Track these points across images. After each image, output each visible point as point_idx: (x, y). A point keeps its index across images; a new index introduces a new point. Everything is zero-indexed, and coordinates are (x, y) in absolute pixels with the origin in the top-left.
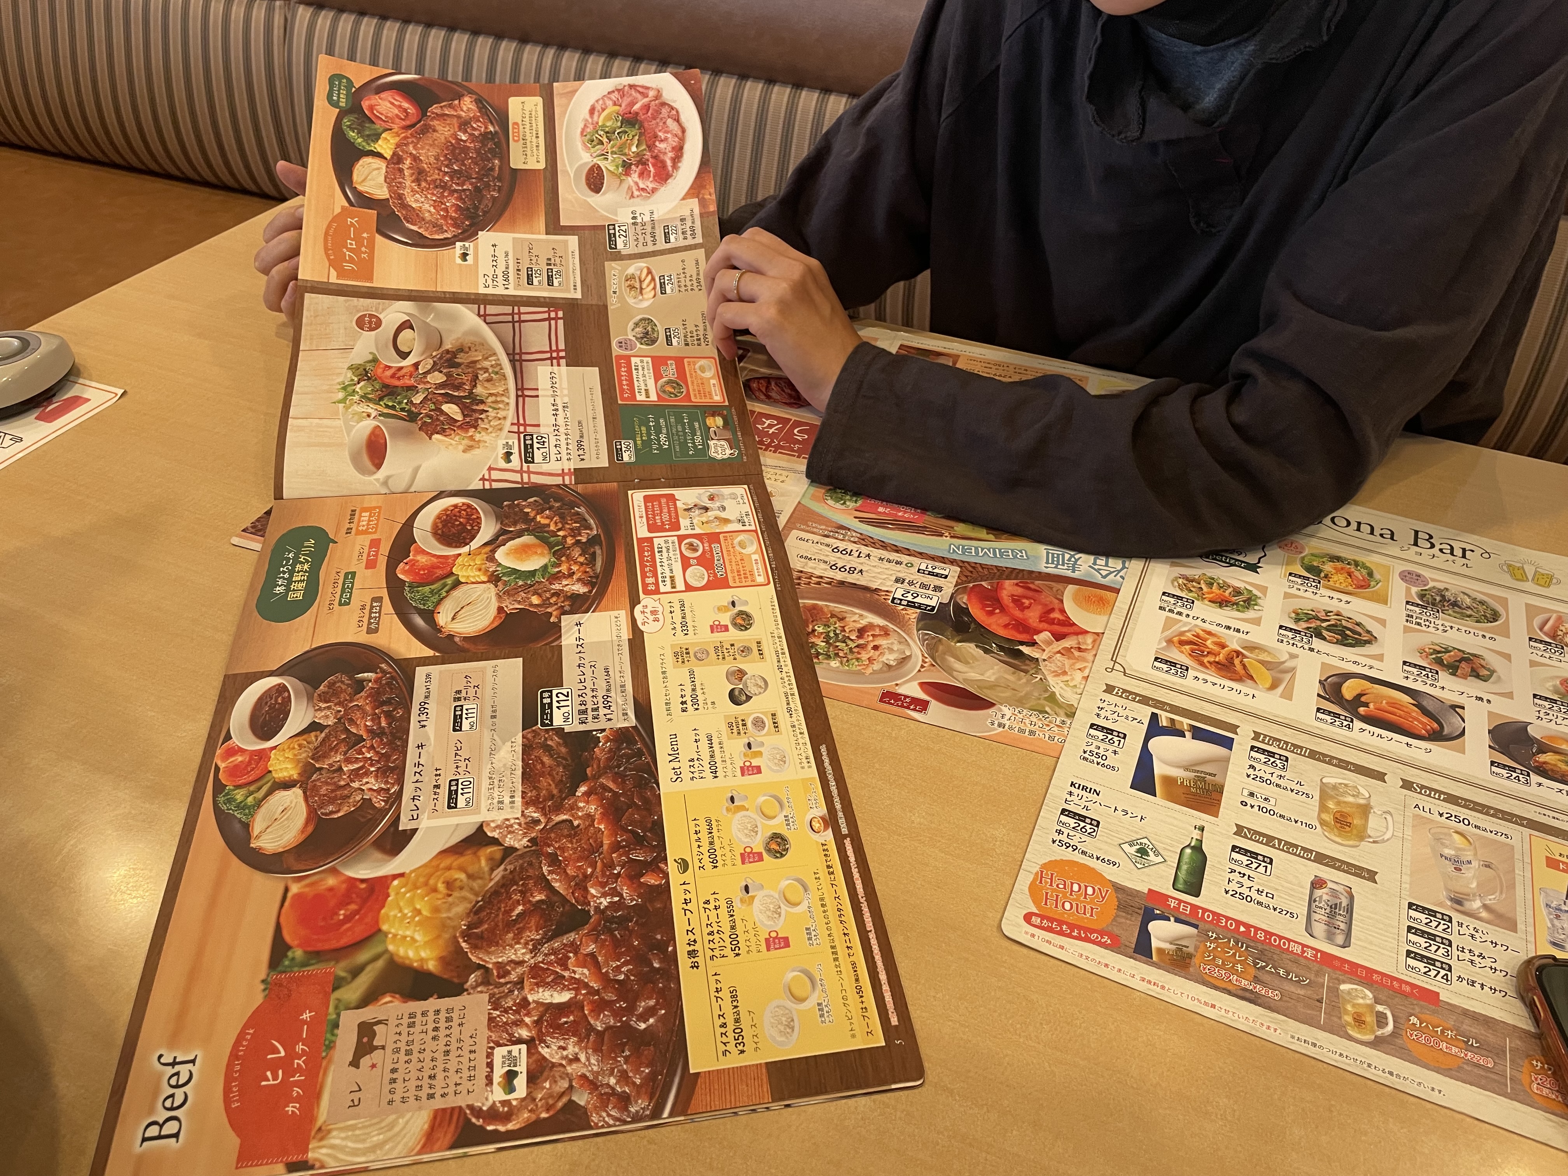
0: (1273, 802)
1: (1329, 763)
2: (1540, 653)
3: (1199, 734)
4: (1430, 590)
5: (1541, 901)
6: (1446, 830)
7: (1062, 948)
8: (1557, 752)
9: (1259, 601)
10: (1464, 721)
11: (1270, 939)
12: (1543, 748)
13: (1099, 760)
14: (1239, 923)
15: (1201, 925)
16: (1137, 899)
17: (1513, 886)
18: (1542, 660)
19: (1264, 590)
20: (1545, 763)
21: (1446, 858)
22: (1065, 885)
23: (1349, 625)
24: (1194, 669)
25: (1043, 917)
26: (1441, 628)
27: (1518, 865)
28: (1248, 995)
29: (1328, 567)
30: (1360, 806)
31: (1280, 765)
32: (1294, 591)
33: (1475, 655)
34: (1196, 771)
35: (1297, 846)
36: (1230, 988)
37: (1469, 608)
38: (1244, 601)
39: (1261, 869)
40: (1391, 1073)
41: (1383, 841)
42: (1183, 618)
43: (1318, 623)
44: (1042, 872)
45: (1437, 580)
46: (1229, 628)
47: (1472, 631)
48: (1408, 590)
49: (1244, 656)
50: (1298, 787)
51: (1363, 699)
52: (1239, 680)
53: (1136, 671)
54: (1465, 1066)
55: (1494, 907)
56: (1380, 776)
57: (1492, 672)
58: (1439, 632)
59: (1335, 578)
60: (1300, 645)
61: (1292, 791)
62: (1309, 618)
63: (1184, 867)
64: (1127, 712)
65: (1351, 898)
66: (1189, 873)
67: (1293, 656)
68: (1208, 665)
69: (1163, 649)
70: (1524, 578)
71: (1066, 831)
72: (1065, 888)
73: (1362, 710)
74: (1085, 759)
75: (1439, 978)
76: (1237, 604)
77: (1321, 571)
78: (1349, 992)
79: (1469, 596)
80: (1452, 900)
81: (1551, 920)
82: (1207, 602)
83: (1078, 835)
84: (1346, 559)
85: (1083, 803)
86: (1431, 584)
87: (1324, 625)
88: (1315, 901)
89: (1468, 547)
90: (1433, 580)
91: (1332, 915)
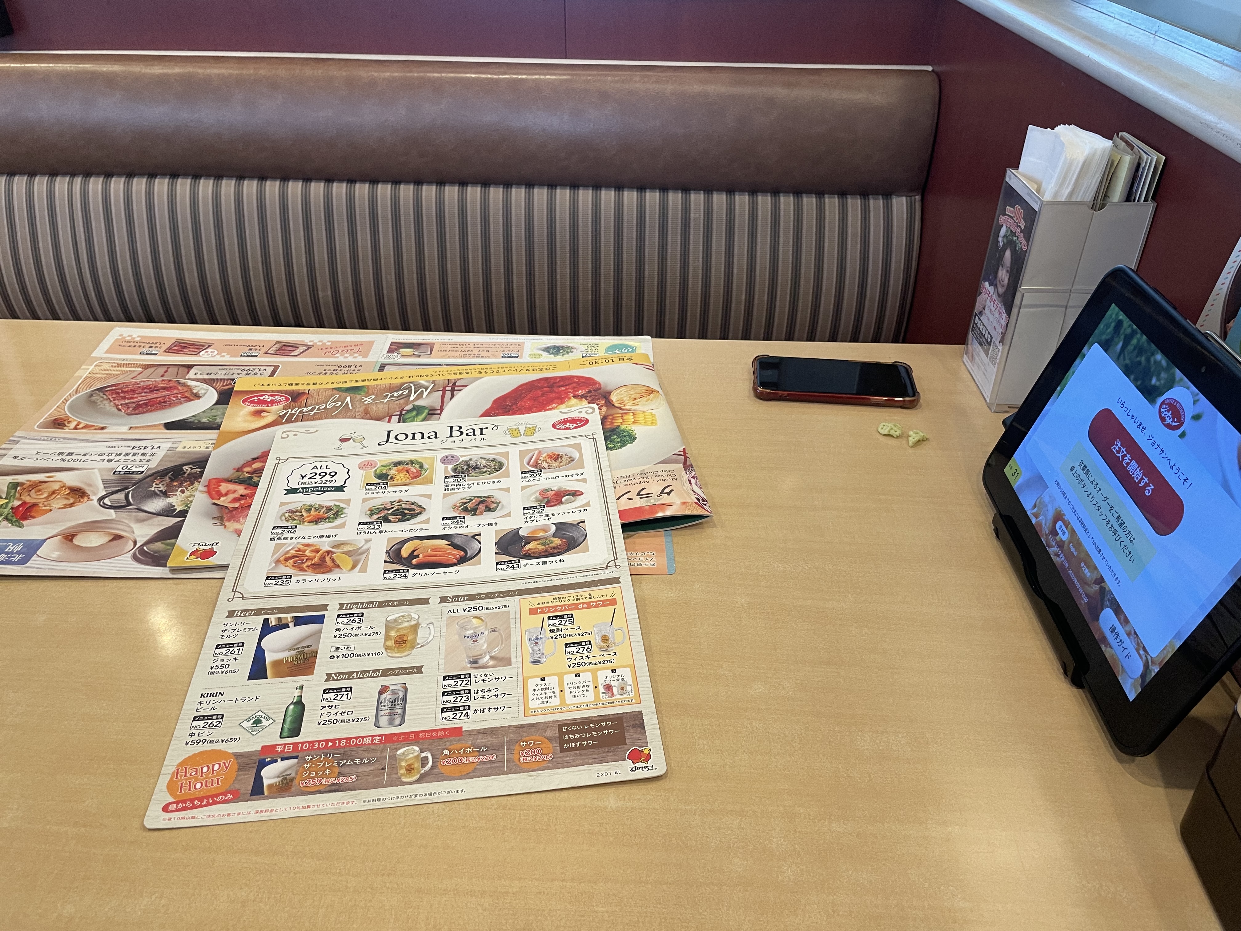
0: (352, 648)
1: (393, 606)
2: (527, 480)
3: (299, 622)
4: (460, 463)
5: (526, 638)
6: (466, 620)
7: (193, 818)
8: (536, 539)
9: (345, 511)
10: (480, 543)
11: (350, 743)
12: (528, 540)
13: (224, 669)
14: (327, 741)
15: (300, 755)
16: (253, 758)
17: (509, 636)
18: (530, 483)
19: (348, 502)
20: (529, 550)
21: (468, 637)
22: (196, 772)
23: (407, 506)
24: (296, 575)
25: (177, 803)
26: (467, 486)
27: (512, 621)
28: (333, 788)
29: (393, 472)
30: (412, 626)
31: (357, 620)
32: (370, 496)
33: (488, 497)
34: (297, 649)
35: (369, 671)
36: (321, 788)
37: (485, 466)
38: (334, 514)
39: (345, 697)
40: (430, 794)
41: (428, 643)
42: (289, 541)
43: (386, 512)
44: (178, 770)
45: (463, 456)
46: (322, 537)
47: (486, 481)
48: (446, 468)
49: (333, 553)
50: (371, 631)
51: (415, 553)
52: (330, 571)
53: (251, 593)
54: (478, 767)
55: (497, 655)
56: (426, 601)
57: (498, 503)
58: (466, 490)
59: (398, 477)
60: (373, 531)
61: (366, 635)
62: (379, 510)
63: (289, 719)
64: (245, 626)
65: (406, 689)
66: (292, 722)
67: (367, 541)
68: (306, 568)
69: (273, 569)
70: (519, 434)
71: (197, 732)
72: (196, 774)
73: (414, 561)
74: (212, 673)
75: (462, 717)
76: (328, 518)
77: (388, 475)
78: (403, 754)
79: (484, 459)
80: (471, 662)
81: (532, 648)
82: (306, 524)
83: (207, 731)
84: (405, 462)
85: (211, 706)
86: (461, 460)
87: (390, 512)
88: (381, 703)
89: (483, 426)
90: (462, 456)
91: (392, 708)
